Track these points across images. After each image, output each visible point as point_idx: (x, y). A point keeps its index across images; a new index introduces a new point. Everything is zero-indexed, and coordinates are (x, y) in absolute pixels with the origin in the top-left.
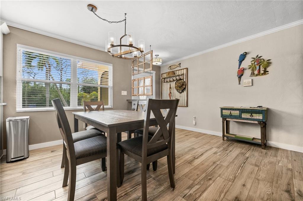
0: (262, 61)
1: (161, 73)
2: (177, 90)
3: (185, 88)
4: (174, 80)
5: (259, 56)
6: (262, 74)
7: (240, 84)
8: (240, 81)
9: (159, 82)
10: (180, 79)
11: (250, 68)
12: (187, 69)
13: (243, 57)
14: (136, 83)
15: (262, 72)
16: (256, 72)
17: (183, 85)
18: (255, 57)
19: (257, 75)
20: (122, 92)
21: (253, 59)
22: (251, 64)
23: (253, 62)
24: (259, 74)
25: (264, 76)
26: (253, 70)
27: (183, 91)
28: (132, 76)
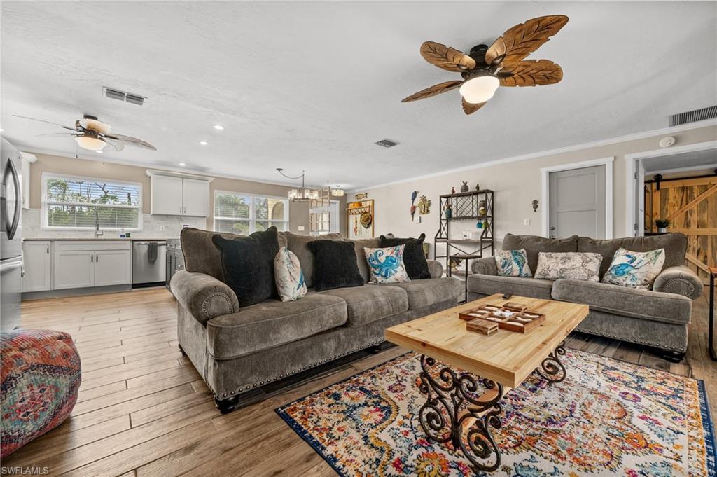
0: (426, 200)
1: (348, 202)
2: (363, 224)
3: (370, 223)
4: (359, 213)
5: (424, 196)
6: (426, 213)
7: (413, 220)
8: (413, 217)
9: (345, 214)
10: (366, 212)
11: (419, 206)
12: (373, 200)
13: (415, 195)
14: (314, 216)
15: (426, 211)
17: (368, 218)
18: (422, 196)
19: (423, 213)
20: (299, 227)
21: (421, 199)
22: (419, 203)
25: (427, 215)
26: (421, 209)
27: (368, 226)
28: (310, 210)
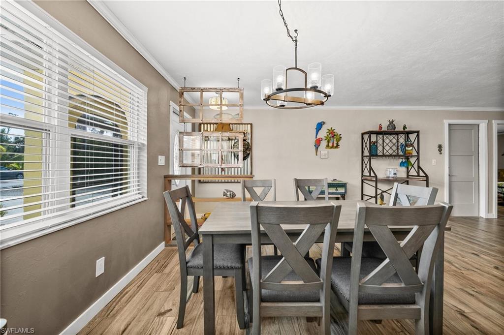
0: (336, 134)
3: (249, 154)
5: (333, 129)
6: (335, 147)
7: (317, 155)
8: (317, 152)
11: (326, 139)
12: (252, 125)
13: (320, 126)
15: (335, 145)
16: (330, 145)
18: (330, 129)
19: (331, 148)
20: (159, 157)
21: (328, 131)
22: (326, 136)
23: (328, 134)
24: (332, 147)
25: (337, 149)
26: (328, 142)
27: (245, 158)
